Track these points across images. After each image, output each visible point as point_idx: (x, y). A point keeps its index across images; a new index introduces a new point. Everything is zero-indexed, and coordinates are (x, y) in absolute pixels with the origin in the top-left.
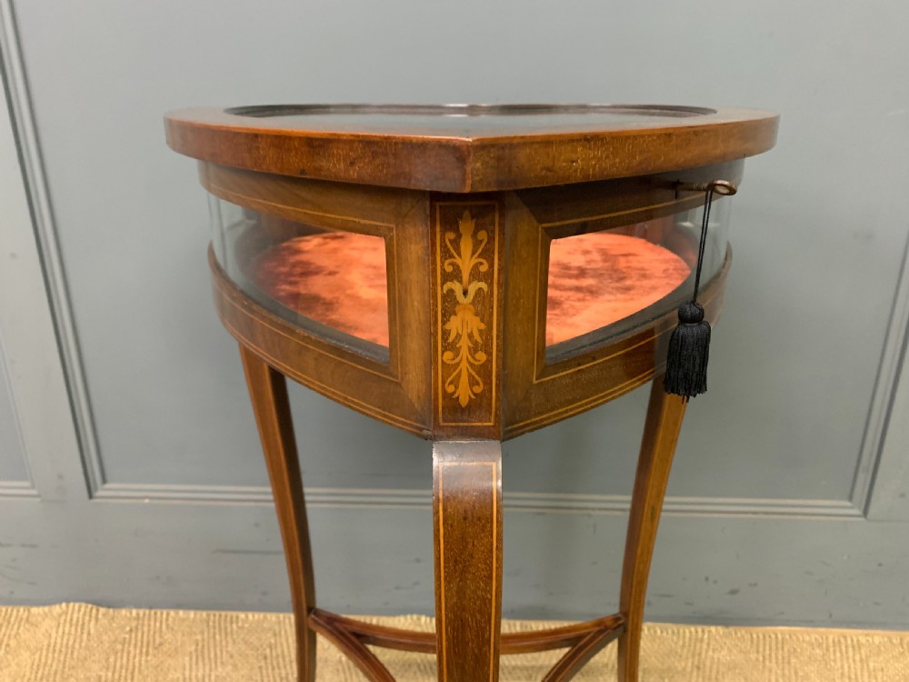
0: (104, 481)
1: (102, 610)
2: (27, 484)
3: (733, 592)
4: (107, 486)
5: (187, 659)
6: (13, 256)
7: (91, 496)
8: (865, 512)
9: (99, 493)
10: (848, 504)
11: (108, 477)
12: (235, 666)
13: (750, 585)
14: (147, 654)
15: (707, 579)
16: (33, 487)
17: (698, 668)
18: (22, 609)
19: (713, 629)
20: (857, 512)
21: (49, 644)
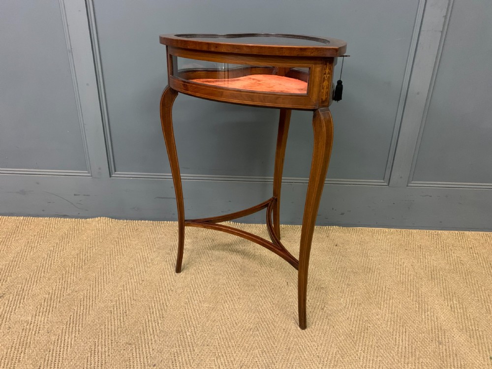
0: (115, 171)
1: (113, 220)
2: (86, 172)
3: (342, 214)
4: (116, 173)
5: (148, 233)
6: (87, 84)
7: (110, 177)
8: (389, 184)
9: (113, 175)
10: (383, 181)
11: (117, 169)
12: (166, 235)
13: (348, 211)
14: (133, 232)
15: (333, 209)
16: (89, 173)
17: (328, 237)
18: (83, 220)
19: (334, 227)
20: (386, 184)
21: (97, 229)
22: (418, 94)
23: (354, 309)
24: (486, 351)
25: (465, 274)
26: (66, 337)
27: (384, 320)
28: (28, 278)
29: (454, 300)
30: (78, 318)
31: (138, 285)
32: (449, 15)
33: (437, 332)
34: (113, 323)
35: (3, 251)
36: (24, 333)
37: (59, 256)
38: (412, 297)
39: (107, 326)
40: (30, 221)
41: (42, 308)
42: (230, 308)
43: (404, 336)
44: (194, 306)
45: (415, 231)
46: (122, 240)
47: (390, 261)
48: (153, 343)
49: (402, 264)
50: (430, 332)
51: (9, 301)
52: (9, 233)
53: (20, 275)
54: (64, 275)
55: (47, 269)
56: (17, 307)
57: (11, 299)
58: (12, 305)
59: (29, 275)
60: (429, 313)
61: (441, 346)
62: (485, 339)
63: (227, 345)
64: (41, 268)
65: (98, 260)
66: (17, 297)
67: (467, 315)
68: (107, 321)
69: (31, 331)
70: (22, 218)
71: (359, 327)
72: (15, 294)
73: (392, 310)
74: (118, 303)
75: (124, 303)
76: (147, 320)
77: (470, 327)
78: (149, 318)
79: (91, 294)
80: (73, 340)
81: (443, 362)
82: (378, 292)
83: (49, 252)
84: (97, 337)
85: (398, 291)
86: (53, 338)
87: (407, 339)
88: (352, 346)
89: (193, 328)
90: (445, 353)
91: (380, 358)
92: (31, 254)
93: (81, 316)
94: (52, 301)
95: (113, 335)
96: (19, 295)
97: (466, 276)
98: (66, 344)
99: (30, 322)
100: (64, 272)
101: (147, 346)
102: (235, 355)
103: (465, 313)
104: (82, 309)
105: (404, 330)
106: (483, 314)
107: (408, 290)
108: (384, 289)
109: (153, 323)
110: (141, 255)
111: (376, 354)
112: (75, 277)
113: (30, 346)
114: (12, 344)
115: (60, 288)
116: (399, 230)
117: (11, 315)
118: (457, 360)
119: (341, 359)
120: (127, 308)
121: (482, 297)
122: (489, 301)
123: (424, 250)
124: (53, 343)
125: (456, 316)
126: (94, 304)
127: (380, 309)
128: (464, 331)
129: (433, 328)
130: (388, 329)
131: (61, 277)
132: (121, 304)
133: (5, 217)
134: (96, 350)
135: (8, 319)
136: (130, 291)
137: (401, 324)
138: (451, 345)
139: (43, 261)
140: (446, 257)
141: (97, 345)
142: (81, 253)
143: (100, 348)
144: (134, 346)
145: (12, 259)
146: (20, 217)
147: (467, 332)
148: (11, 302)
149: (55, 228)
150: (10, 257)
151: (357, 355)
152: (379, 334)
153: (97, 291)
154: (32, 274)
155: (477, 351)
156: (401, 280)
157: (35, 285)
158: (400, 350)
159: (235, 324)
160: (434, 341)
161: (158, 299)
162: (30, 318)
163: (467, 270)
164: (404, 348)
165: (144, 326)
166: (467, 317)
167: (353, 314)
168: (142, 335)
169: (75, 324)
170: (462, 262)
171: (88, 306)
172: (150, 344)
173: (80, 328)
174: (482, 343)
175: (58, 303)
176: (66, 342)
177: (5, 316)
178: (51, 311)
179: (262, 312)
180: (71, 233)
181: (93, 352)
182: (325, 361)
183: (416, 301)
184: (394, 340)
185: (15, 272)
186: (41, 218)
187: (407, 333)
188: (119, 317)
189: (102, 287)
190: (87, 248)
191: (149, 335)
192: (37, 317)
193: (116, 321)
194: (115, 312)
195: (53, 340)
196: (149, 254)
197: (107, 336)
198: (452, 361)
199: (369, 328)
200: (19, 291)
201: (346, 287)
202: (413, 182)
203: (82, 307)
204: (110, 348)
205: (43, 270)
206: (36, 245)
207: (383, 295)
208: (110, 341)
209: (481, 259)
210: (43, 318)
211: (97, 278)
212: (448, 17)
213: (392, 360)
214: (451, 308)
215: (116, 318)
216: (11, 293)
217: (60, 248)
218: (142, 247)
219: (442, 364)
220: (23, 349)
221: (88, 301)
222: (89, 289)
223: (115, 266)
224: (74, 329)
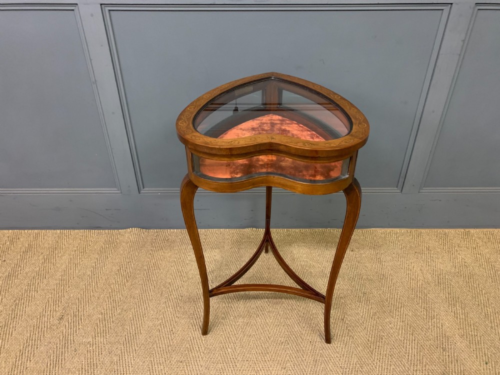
0: (144, 188)
1: (144, 230)
2: (116, 189)
5: (178, 243)
6: (113, 113)
7: (139, 193)
8: (402, 191)
9: (142, 192)
10: (396, 189)
11: (145, 186)
13: (363, 215)
14: (165, 243)
16: (118, 190)
18: (116, 231)
20: (399, 191)
21: (131, 241)
22: (433, 112)
23: (371, 319)
24: (483, 356)
25: (468, 277)
26: (126, 358)
27: (396, 329)
28: (80, 298)
29: (458, 306)
30: (132, 338)
31: (179, 301)
32: (467, 39)
33: (441, 339)
34: (163, 342)
35: (51, 269)
36: (89, 355)
37: (102, 272)
38: (420, 305)
39: (158, 345)
40: (67, 234)
41: (99, 328)
42: (263, 322)
43: (413, 344)
44: (231, 322)
45: (423, 231)
46: (156, 252)
47: (401, 266)
48: (201, 360)
49: (412, 269)
50: (436, 339)
51: (68, 323)
52: (51, 249)
53: (72, 295)
54: (111, 293)
55: (95, 287)
56: (77, 329)
57: (70, 320)
58: (72, 327)
59: (80, 295)
60: (435, 320)
61: (444, 353)
62: (482, 344)
63: (264, 360)
64: (89, 287)
65: (138, 276)
66: (75, 318)
67: (468, 321)
68: (157, 340)
69: (95, 352)
70: (58, 231)
71: (374, 337)
72: (72, 315)
73: (403, 318)
74: (164, 322)
75: (169, 321)
76: (192, 338)
77: (470, 333)
78: (194, 335)
79: (139, 313)
80: (132, 360)
81: (446, 368)
82: (391, 300)
83: (92, 269)
84: (152, 355)
85: (408, 298)
86: (115, 359)
87: (416, 347)
88: (369, 355)
89: (232, 344)
90: (447, 359)
91: (393, 367)
92: (77, 272)
93: (134, 336)
94: (106, 321)
95: (165, 354)
96: (76, 317)
97: (469, 279)
98: (127, 364)
99: (92, 344)
100: (110, 291)
101: (196, 363)
102: (271, 369)
103: (467, 319)
104: (134, 328)
105: (414, 338)
106: (482, 319)
107: (417, 297)
108: (396, 297)
109: (198, 340)
110: (176, 268)
111: (390, 363)
112: (121, 296)
113: (97, 367)
114: (81, 365)
115: (110, 308)
116: (409, 230)
117: (73, 336)
118: (458, 365)
119: (361, 369)
120: (173, 326)
121: (482, 302)
122: (488, 305)
123: (432, 252)
124: (116, 363)
125: (459, 322)
126: (143, 323)
127: (393, 317)
128: (465, 337)
129: (439, 335)
130: (400, 337)
131: (109, 295)
132: (166, 322)
133: (43, 231)
134: (153, 368)
135: (72, 341)
136: (172, 308)
137: (411, 333)
138: (453, 351)
139: (89, 279)
140: (452, 259)
141: (153, 363)
142: (122, 269)
143: (156, 366)
144: (184, 364)
145: (60, 277)
146: (57, 230)
147: (467, 337)
148: (71, 323)
149: (92, 242)
150: (58, 275)
151: (374, 364)
152: (392, 343)
153: (143, 309)
154: (82, 293)
155: (475, 356)
156: (411, 286)
157: (87, 305)
158: (410, 358)
159: (268, 339)
160: (439, 348)
161: (198, 315)
162: (90, 339)
163: (470, 273)
164: (413, 356)
165: (190, 343)
166: (468, 322)
167: (370, 324)
168: (190, 353)
169: (130, 344)
170: (466, 264)
171: (138, 326)
172: (198, 361)
173: (136, 347)
174: (479, 349)
175: (112, 323)
176: (127, 362)
177: (69, 338)
178: (107, 331)
179: (290, 325)
180: (107, 246)
181: (151, 370)
182: (347, 371)
183: (424, 308)
184: (405, 348)
185: (67, 292)
186: (77, 231)
187: (416, 341)
188: (167, 335)
189: (147, 305)
190: (125, 263)
191: (196, 353)
192: (97, 338)
193: (165, 340)
194: (163, 331)
195: (116, 360)
196: (183, 268)
197: (160, 354)
198: (453, 366)
199: (383, 337)
200: (75, 312)
201: (362, 295)
202: (424, 188)
203: (133, 326)
204: (165, 366)
205: (91, 289)
206: (79, 261)
207: (395, 303)
208: (164, 360)
209: (483, 261)
210: (102, 339)
211: (141, 296)
212: (466, 42)
213: (404, 368)
214: (455, 314)
215: (165, 337)
216: (68, 314)
217: (101, 264)
218: (175, 260)
219: (445, 370)
220: (92, 370)
221: (137, 320)
222: (136, 307)
223: (155, 282)
224: (131, 348)
